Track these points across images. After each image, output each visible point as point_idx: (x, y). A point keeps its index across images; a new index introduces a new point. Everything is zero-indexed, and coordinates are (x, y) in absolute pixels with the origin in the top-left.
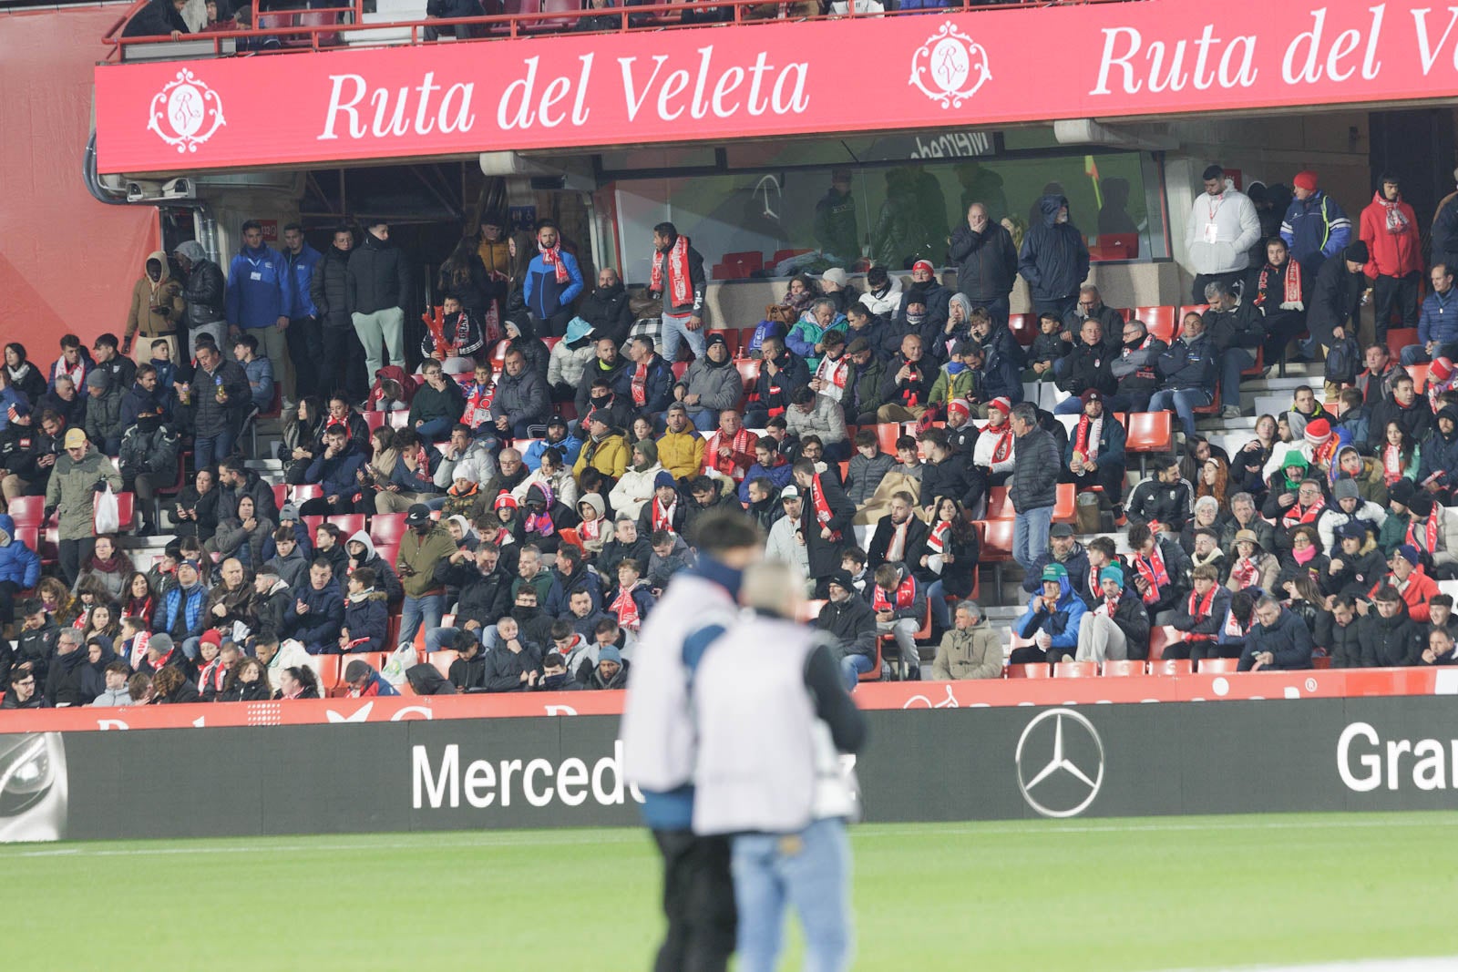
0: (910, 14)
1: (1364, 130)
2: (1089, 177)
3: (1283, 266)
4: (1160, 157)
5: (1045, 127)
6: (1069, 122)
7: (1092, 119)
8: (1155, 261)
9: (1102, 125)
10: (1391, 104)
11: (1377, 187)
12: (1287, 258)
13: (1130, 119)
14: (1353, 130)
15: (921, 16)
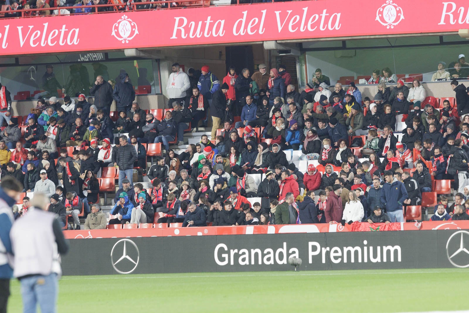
0: (79, 15)
1: (224, 53)
2: (135, 67)
3: (198, 96)
4: (158, 61)
5: (121, 51)
6: (129, 50)
7: (137, 49)
8: (156, 94)
9: (140, 51)
10: (233, 44)
11: (228, 71)
12: (199, 94)
13: (149, 48)
14: (221, 52)
15: (82, 15)
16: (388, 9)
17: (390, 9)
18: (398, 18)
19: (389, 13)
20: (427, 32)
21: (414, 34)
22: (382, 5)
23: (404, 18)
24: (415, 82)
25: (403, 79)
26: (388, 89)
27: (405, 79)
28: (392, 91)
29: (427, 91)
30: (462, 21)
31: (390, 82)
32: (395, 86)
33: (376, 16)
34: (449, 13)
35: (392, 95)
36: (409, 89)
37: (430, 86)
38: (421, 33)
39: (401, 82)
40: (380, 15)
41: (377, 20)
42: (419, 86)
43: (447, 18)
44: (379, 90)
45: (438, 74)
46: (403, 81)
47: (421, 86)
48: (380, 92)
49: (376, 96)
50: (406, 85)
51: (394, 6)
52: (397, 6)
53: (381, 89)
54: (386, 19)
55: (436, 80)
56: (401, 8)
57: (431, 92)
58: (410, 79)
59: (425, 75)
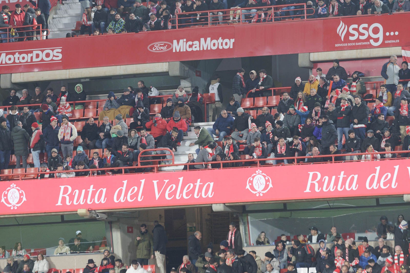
16: (12, 192)
17: (14, 192)
18: (21, 200)
19: (13, 196)
20: (50, 212)
21: (38, 213)
22: (6, 189)
23: (26, 200)
24: (39, 256)
25: (29, 253)
26: (16, 263)
27: (31, 254)
28: (19, 264)
29: (50, 264)
30: (77, 202)
31: (18, 256)
32: (22, 259)
33: (1, 199)
34: (65, 195)
35: (19, 267)
36: (35, 261)
37: (52, 259)
38: (45, 213)
39: (27, 256)
40: (5, 198)
41: (2, 202)
42: (43, 259)
43: (64, 199)
44: (8, 263)
45: (59, 249)
46: (29, 255)
47: (45, 260)
48: (9, 265)
49: (5, 268)
50: (32, 259)
51: (17, 189)
52: (20, 189)
53: (10, 262)
54: (10, 201)
55: (58, 254)
56: (24, 191)
57: (54, 265)
58: (34, 253)
59: (47, 250)
